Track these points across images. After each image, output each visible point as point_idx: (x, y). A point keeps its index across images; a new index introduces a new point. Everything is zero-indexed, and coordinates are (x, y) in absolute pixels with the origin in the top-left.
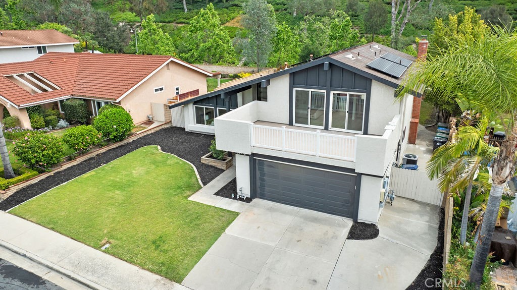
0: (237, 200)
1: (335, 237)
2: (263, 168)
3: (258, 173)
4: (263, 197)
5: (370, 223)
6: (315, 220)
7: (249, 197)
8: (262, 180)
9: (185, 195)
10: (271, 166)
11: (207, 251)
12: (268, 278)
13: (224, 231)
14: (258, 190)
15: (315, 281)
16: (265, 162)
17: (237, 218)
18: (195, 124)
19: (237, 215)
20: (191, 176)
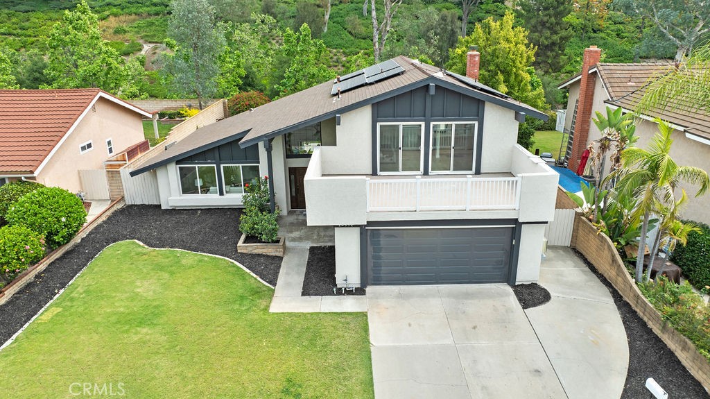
0: (344, 295)
1: (509, 311)
2: (379, 241)
3: (370, 249)
4: (377, 282)
5: (530, 283)
6: (467, 296)
7: (359, 286)
8: (377, 258)
9: (262, 307)
10: (391, 235)
11: (372, 378)
12: (484, 388)
13: (369, 343)
14: (371, 274)
15: (537, 371)
16: (381, 232)
17: (369, 320)
18: (180, 196)
19: (364, 315)
20: (243, 276)
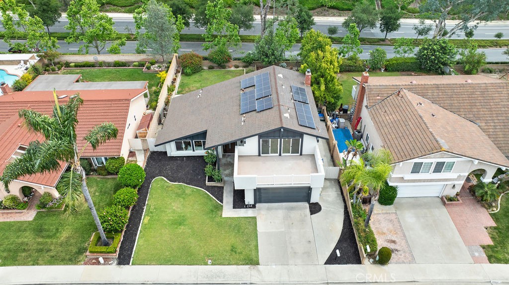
0: (248, 208)
1: (306, 216)
2: (261, 191)
3: (258, 193)
5: (315, 202)
7: (254, 204)
8: (260, 196)
9: (220, 214)
13: (257, 230)
14: (258, 199)
15: (310, 241)
17: (257, 220)
19: (255, 218)
20: (210, 199)
